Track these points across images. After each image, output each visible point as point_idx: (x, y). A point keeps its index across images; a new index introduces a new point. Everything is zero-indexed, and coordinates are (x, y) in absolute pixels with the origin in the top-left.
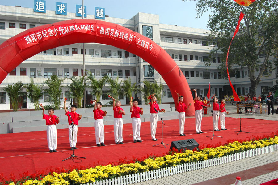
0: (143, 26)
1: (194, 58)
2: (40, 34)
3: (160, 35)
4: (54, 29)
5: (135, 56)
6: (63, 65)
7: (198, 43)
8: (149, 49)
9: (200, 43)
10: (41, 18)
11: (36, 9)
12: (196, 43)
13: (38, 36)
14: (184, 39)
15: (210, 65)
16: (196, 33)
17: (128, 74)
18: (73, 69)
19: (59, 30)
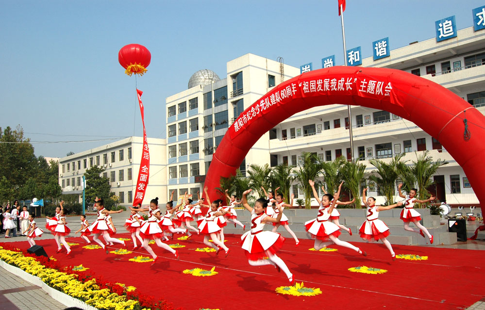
8: (385, 94)
11: (440, 37)
13: (244, 119)
19: (260, 105)
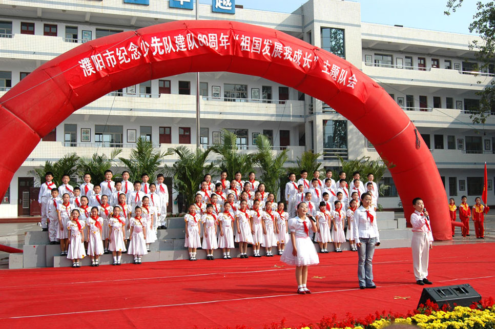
0: (322, 28)
1: (444, 102)
2: (111, 55)
3: (363, 48)
4: (141, 42)
5: (302, 98)
6: (139, 119)
7: (453, 67)
8: (348, 86)
9: (457, 67)
10: (91, 13)
12: (449, 68)
13: (107, 58)
14: (419, 58)
15: (483, 121)
16: (448, 44)
17: (285, 141)
18: (160, 127)
19: (152, 45)
